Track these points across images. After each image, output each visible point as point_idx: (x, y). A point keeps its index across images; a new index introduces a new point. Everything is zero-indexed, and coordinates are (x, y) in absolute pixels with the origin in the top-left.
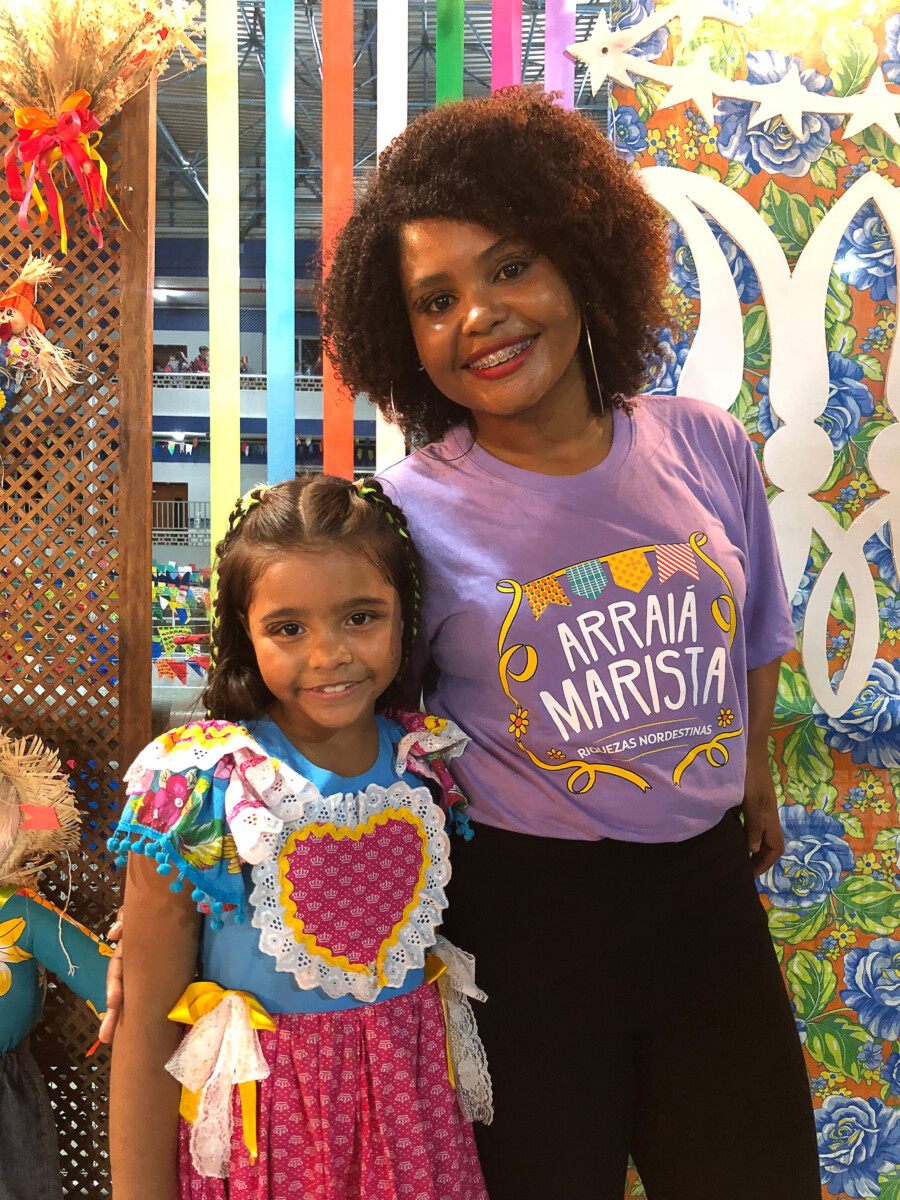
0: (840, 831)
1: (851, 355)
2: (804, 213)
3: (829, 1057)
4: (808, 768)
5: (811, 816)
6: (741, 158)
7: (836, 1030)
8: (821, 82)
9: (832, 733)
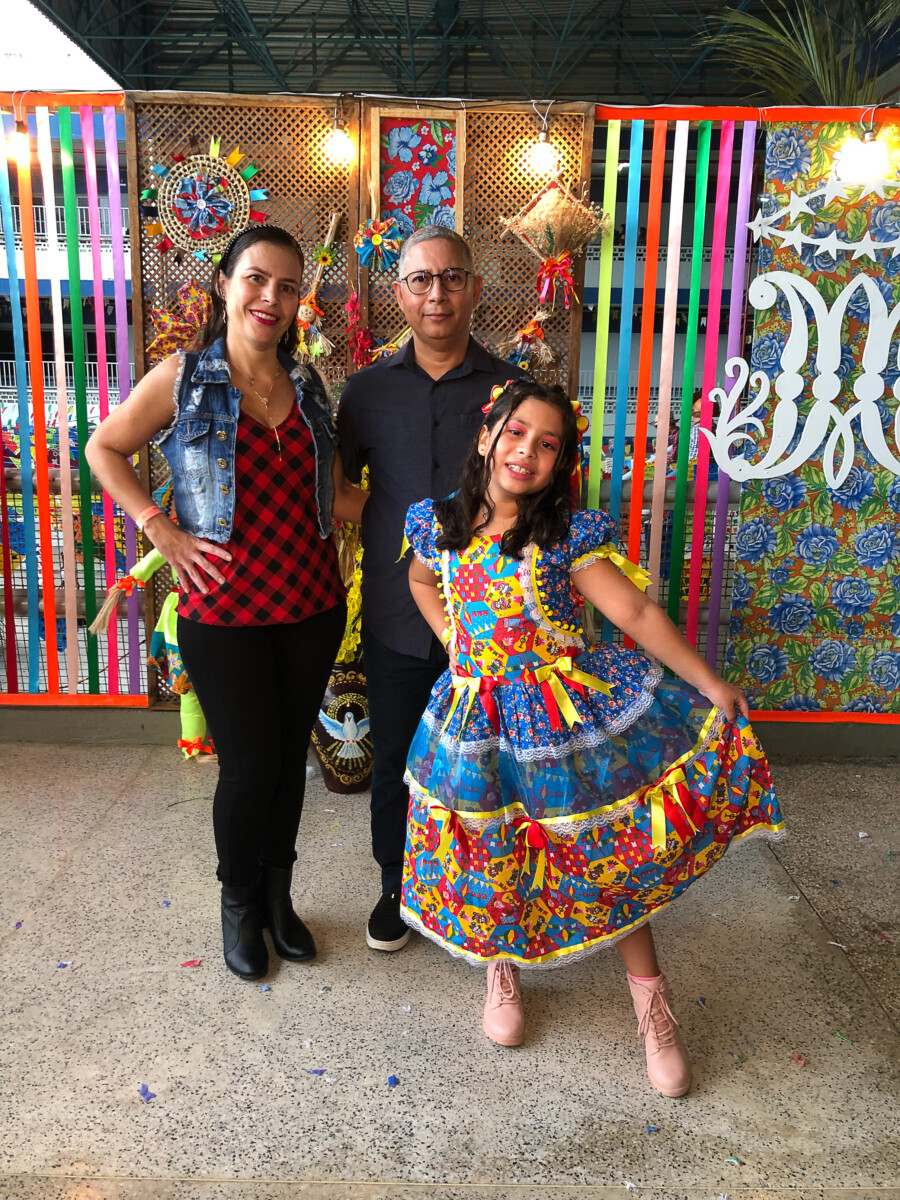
0: (834, 535)
1: (848, 345)
2: (833, 287)
3: (825, 624)
4: (823, 511)
5: (822, 528)
6: (809, 265)
7: (828, 613)
8: (843, 234)
9: (834, 496)
